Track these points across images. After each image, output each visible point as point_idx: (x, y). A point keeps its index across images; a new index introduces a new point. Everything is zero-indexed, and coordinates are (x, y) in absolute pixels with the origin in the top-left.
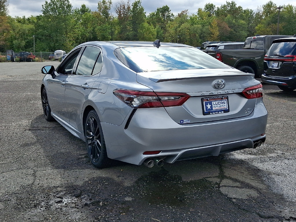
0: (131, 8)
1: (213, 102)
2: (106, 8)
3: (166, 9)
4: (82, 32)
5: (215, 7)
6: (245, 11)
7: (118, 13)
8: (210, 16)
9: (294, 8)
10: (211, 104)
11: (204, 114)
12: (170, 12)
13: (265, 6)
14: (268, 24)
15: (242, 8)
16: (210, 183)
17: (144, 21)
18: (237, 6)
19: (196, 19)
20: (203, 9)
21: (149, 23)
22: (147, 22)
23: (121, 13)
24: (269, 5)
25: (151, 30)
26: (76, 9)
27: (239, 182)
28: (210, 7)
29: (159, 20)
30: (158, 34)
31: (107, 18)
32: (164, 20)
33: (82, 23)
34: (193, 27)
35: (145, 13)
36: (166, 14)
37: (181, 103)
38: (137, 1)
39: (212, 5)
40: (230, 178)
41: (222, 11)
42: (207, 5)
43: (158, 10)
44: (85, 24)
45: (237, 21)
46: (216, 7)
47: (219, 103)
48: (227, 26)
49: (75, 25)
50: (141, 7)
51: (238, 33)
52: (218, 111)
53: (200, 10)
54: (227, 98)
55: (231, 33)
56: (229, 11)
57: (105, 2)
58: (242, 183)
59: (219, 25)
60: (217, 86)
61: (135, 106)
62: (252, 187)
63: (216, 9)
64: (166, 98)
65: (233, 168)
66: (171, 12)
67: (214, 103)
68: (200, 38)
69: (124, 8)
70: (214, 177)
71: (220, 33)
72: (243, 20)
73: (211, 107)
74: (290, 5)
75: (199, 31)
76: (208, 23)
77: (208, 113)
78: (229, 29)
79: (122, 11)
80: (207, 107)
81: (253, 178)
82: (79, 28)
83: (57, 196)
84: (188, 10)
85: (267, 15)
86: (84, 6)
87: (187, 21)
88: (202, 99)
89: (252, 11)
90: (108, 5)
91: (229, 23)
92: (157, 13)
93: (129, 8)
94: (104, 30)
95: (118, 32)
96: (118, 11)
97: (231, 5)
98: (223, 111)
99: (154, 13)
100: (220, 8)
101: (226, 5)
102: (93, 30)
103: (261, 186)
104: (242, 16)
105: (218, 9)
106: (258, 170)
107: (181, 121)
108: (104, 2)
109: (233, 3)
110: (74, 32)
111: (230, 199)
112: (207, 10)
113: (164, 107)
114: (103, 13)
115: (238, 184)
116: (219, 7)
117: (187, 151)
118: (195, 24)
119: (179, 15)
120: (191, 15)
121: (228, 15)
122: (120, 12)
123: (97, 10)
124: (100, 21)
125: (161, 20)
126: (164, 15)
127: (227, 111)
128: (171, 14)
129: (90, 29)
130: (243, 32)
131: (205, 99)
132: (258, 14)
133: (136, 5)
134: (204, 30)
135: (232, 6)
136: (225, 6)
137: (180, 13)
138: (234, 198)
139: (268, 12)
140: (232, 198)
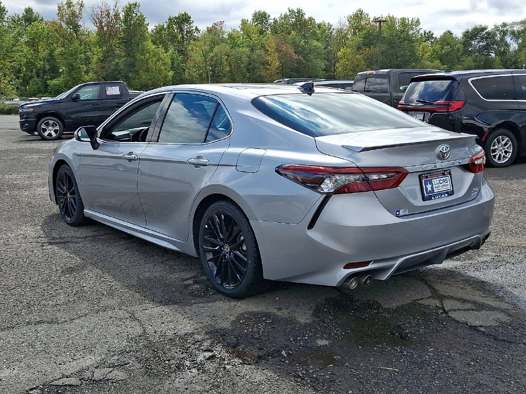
0: (121, 16)
1: (433, 180)
2: (73, 14)
3: (184, 19)
4: (27, 59)
5: (270, 18)
6: (319, 26)
7: (98, 25)
8: (261, 32)
9: (397, 20)
10: (431, 183)
11: (424, 199)
12: (192, 25)
13: (351, 17)
14: (358, 48)
15: (314, 20)
16: (427, 307)
17: (145, 39)
18: (306, 17)
19: (239, 37)
20: (250, 21)
21: (154, 43)
22: (152, 41)
23: (103, 24)
24: (359, 16)
25: (162, 56)
26: (14, 15)
27: (469, 301)
28: (261, 17)
29: (173, 38)
30: (173, 63)
31: (76, 33)
32: (183, 37)
33: (26, 43)
34: (234, 51)
35: (148, 25)
36: (186, 27)
37: (397, 184)
38: (132, 3)
39: (265, 14)
40: (452, 298)
41: (282, 25)
42: (255, 14)
43: (170, 19)
44: (33, 44)
45: (308, 42)
46: (272, 17)
47: (441, 182)
48: (291, 51)
49: (14, 45)
50: (139, 14)
51: (309, 63)
52: (440, 194)
53: (244, 22)
54: (450, 174)
55: (299, 62)
56: (294, 26)
57: (71, 3)
58: (474, 303)
59: (278, 50)
60: (441, 155)
61: (326, 191)
62: (493, 309)
63: (271, 21)
64: (375, 177)
65: (444, 282)
66: (194, 25)
67: (435, 181)
68: (248, 71)
69: (108, 15)
70: (428, 298)
71: (281, 62)
72: (318, 40)
73: (432, 187)
74: (391, 16)
75: (245, 59)
76: (260, 45)
77: (430, 198)
78: (295, 57)
79: (103, 20)
80: (427, 189)
81: (483, 295)
82: (22, 51)
83: (202, 348)
84: (224, 22)
85: (355, 33)
86: (29, 11)
87: (223, 40)
88: (419, 176)
89: (330, 26)
90: (76, 9)
91: (295, 45)
92: (168, 26)
93: (117, 15)
94: (72, 55)
95: (98, 58)
96: (97, 21)
97: (297, 14)
98: (446, 193)
99: (163, 26)
100: (278, 20)
101: (288, 14)
102: (50, 55)
103: (504, 306)
104: (314, 33)
105: (276, 21)
106: (482, 282)
107: (397, 212)
108: (69, 5)
109: (299, 11)
110: (11, 58)
111: (475, 328)
112: (256, 23)
113: (373, 190)
114: (67, 23)
115: (469, 306)
116: (277, 17)
117: (407, 259)
118: (239, 46)
119: (209, 31)
120: (231, 31)
121: (293, 32)
122: (101, 22)
123: (57, 18)
124: (63, 37)
125: (177, 38)
126: (182, 30)
127: (451, 193)
128: (194, 28)
129: (44, 53)
130: (319, 61)
131: (424, 176)
132: (340, 31)
133: (129, 10)
134: (254, 56)
135: (299, 16)
136: (286, 16)
137: (210, 26)
138: (480, 326)
139: (357, 28)
140: (477, 326)
